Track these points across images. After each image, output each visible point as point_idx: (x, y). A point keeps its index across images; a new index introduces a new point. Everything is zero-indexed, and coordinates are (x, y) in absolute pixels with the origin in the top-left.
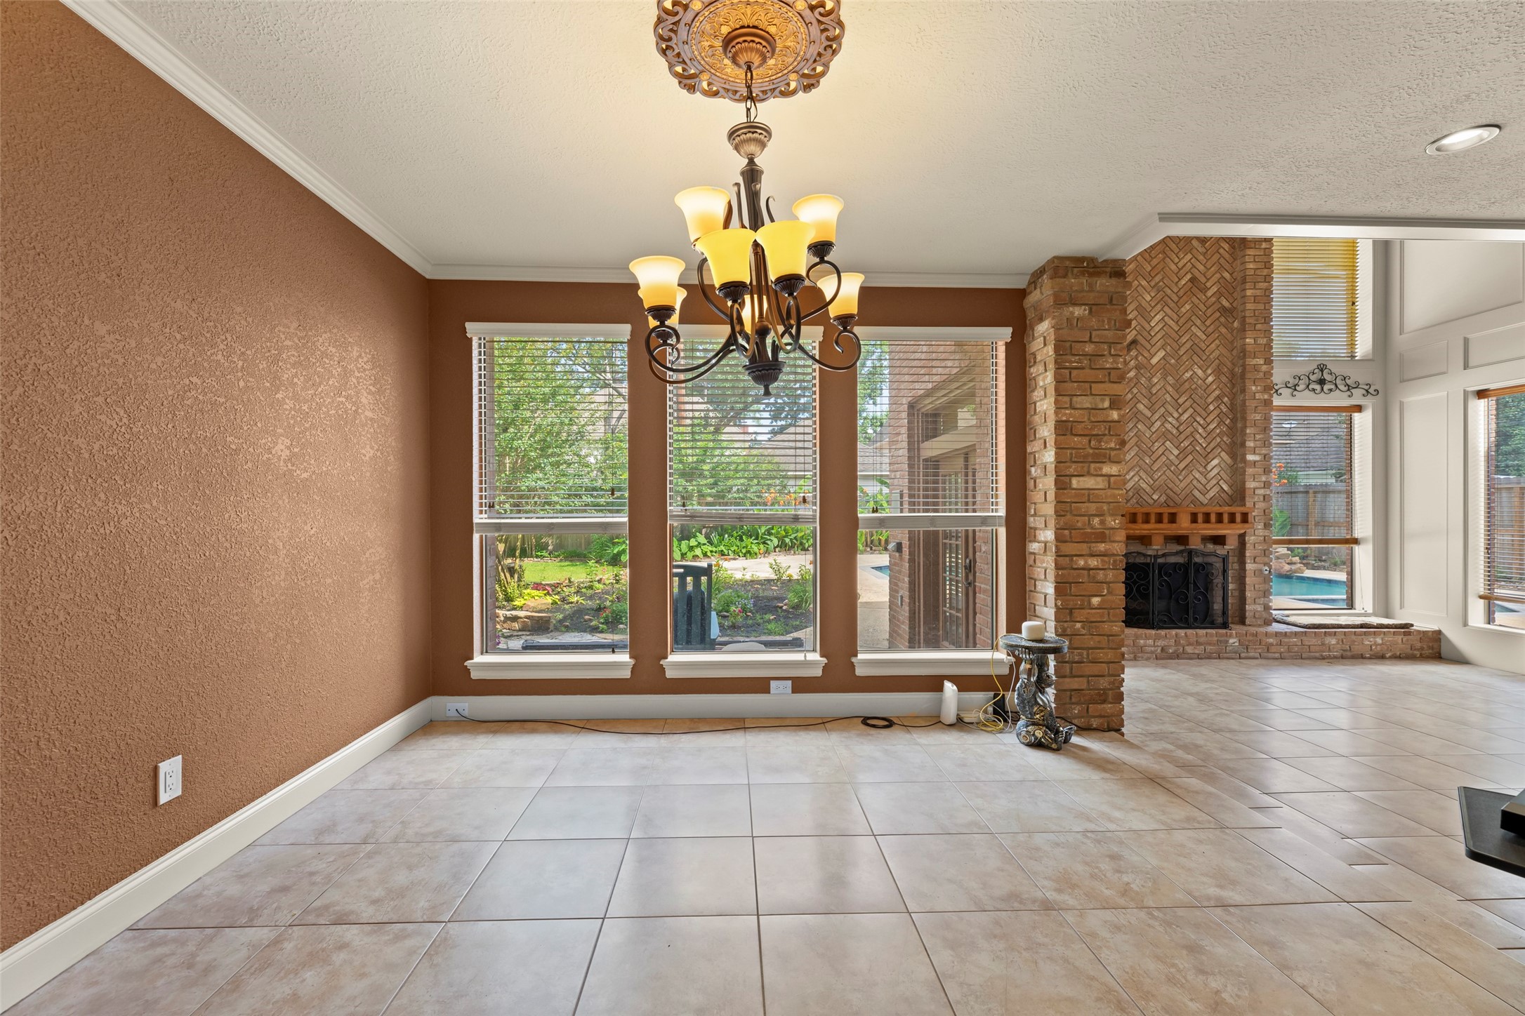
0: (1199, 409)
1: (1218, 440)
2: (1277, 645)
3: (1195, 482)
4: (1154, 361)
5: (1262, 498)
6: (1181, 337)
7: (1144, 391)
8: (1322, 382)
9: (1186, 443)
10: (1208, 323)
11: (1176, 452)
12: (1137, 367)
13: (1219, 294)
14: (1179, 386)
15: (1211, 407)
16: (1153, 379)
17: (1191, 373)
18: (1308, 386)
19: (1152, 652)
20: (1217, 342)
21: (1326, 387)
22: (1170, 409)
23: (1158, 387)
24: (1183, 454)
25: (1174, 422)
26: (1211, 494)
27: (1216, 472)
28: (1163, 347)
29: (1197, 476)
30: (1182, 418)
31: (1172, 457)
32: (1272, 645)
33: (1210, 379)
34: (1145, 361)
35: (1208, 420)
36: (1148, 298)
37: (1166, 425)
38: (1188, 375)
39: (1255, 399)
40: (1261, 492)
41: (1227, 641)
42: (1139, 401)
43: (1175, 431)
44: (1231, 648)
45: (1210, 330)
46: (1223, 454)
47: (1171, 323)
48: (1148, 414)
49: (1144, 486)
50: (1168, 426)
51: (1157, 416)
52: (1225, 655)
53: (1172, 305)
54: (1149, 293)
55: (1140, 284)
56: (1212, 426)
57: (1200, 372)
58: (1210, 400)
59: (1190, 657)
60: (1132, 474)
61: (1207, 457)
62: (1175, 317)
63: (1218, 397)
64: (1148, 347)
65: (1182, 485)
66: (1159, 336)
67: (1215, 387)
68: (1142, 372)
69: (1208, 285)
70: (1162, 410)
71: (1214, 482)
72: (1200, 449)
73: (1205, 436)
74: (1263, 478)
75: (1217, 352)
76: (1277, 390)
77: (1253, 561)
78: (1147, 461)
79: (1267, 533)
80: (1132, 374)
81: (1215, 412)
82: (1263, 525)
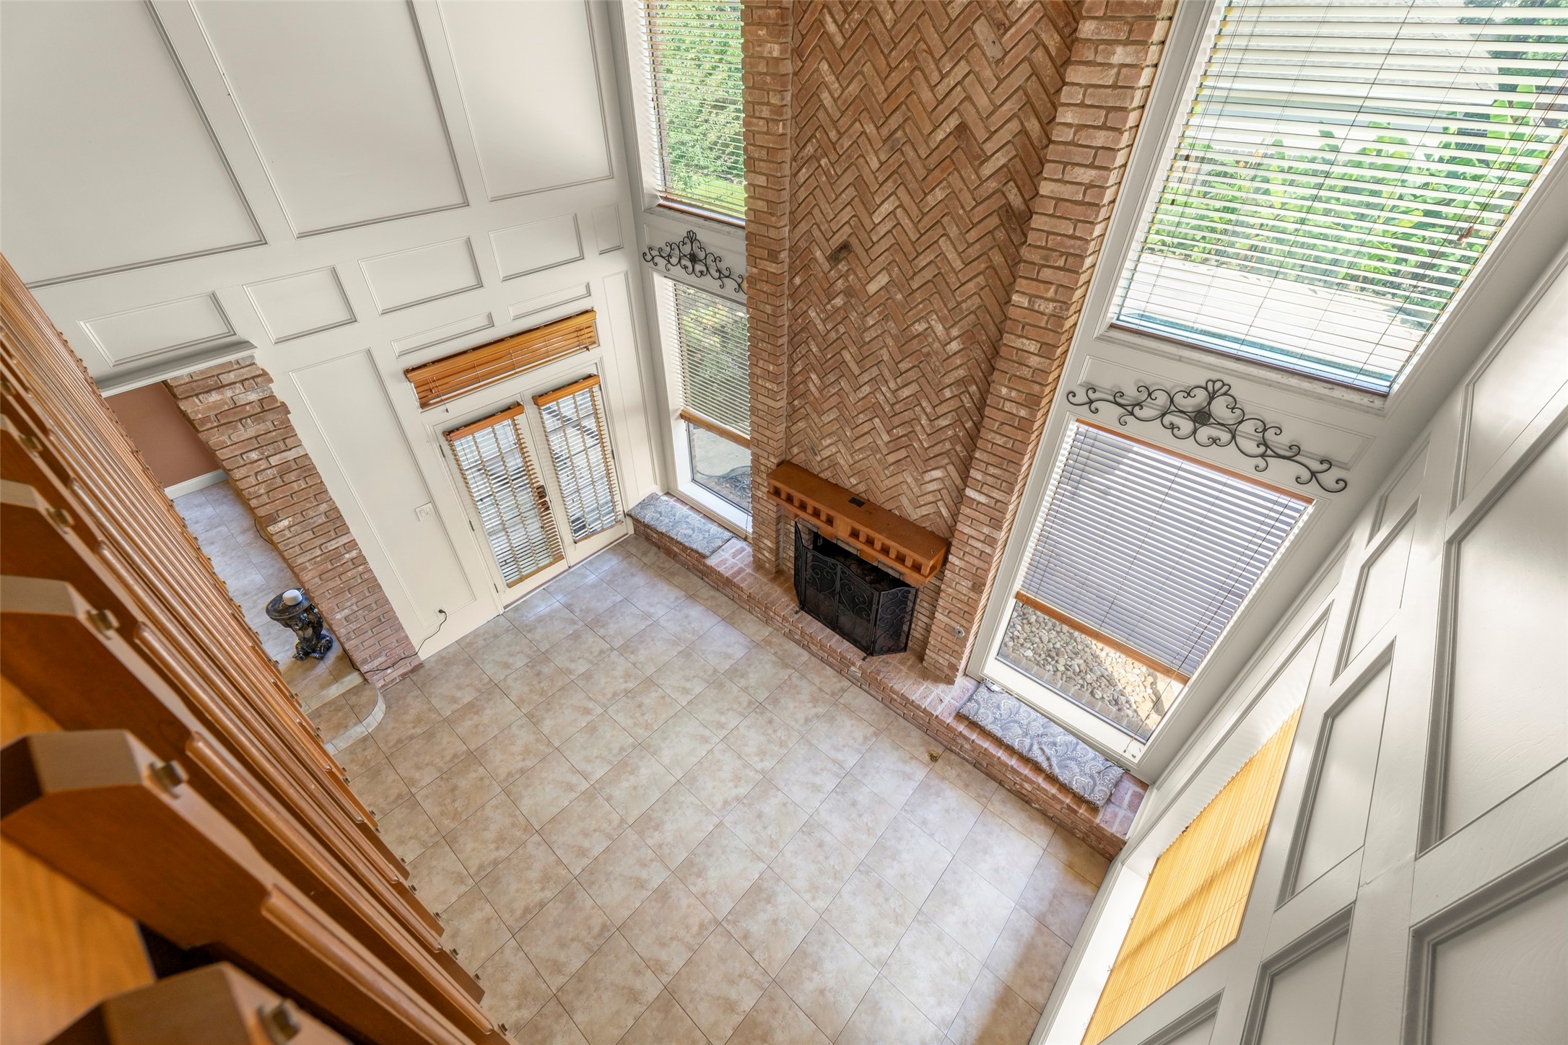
0: (928, 389)
1: (948, 446)
3: (905, 487)
4: (872, 288)
5: (976, 553)
6: (919, 254)
7: (853, 333)
8: (1201, 418)
9: (901, 431)
10: (971, 237)
11: (886, 438)
12: (848, 292)
13: (1006, 172)
14: (905, 339)
15: (948, 393)
16: (868, 318)
17: (925, 326)
18: (1163, 415)
20: (981, 279)
21: (1205, 433)
22: (887, 373)
23: (873, 333)
24: (895, 443)
25: (888, 394)
26: (924, 511)
27: (936, 487)
29: (908, 480)
30: (900, 392)
31: (879, 441)
33: (954, 346)
34: (858, 284)
35: (940, 410)
36: (875, 164)
37: (878, 396)
38: (919, 327)
39: (1003, 409)
40: (979, 545)
42: (845, 347)
43: (887, 408)
45: (974, 252)
46: (951, 468)
47: (906, 222)
48: (857, 371)
49: (842, 462)
50: (880, 398)
51: (866, 377)
52: (846, 675)
53: (913, 185)
54: (876, 153)
55: (864, 133)
56: (943, 422)
57: (939, 328)
58: (948, 381)
60: (829, 441)
61: (927, 462)
62: (915, 212)
63: (960, 382)
64: (865, 258)
65: (890, 483)
66: (884, 245)
67: (959, 362)
68: (853, 301)
69: (990, 147)
70: (875, 371)
71: (930, 498)
72: (919, 447)
73: (929, 432)
74: (986, 530)
75: (976, 300)
76: (1091, 402)
77: (946, 613)
78: (848, 434)
79: (972, 594)
80: (838, 301)
81: (952, 402)
82: (970, 584)
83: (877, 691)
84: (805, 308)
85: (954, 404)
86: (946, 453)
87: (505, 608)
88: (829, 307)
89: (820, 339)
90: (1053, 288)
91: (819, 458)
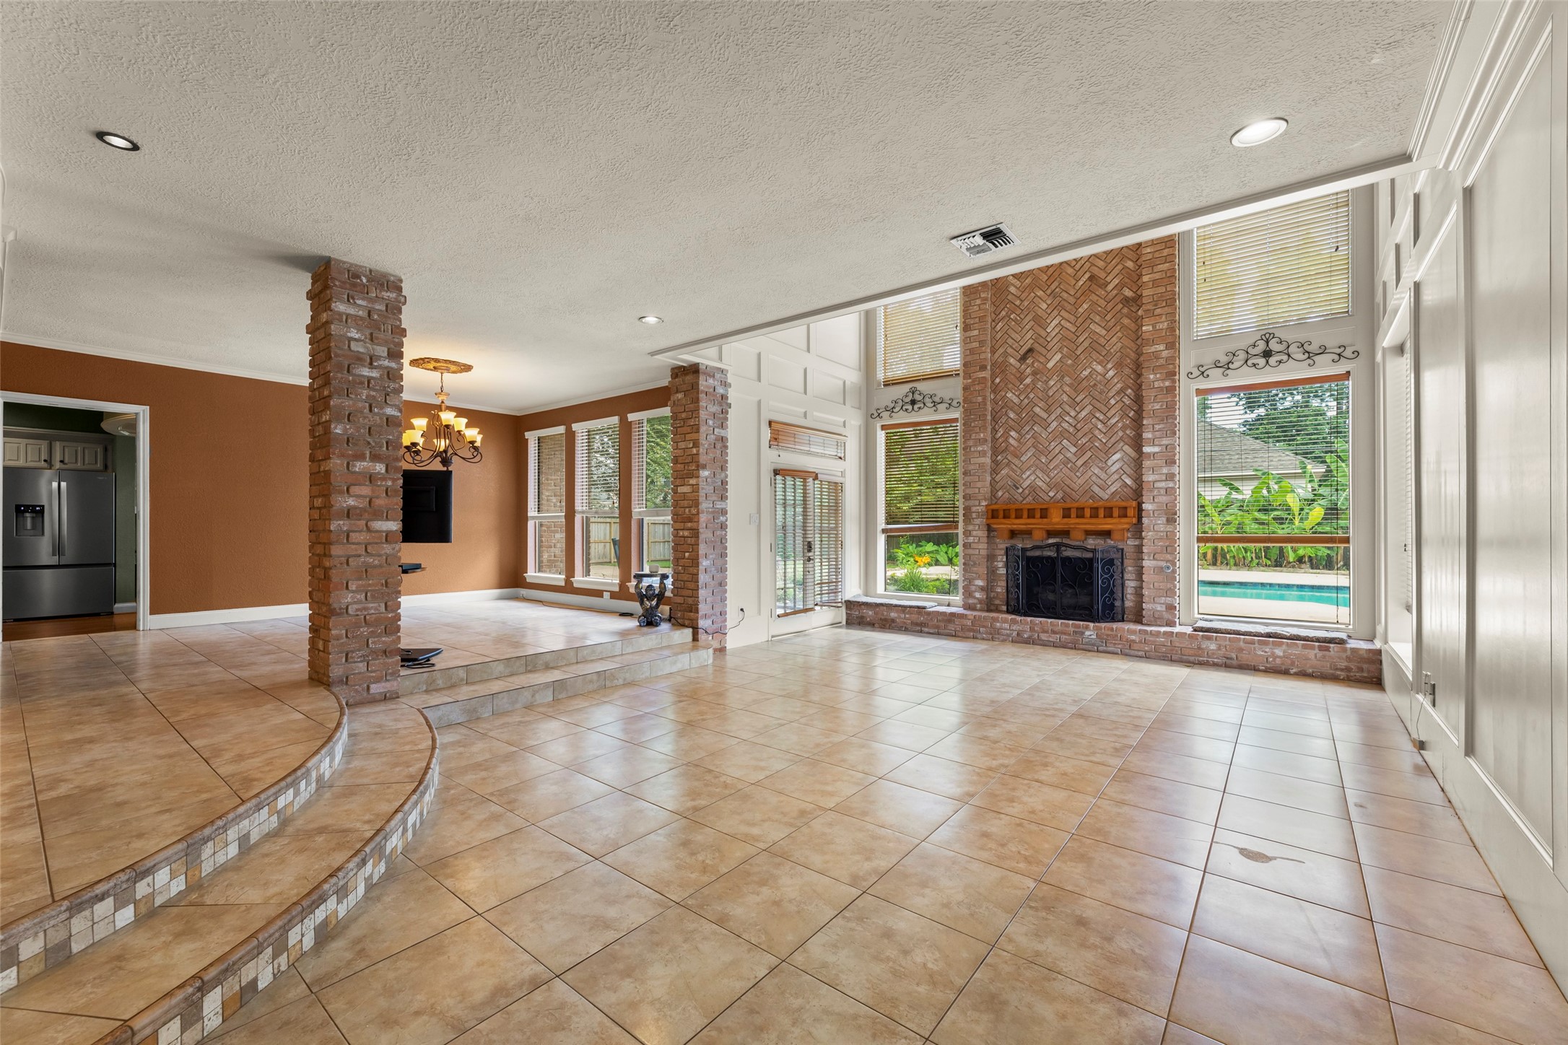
0: (1098, 405)
1: (1120, 434)
3: (1094, 478)
4: (1050, 365)
5: (1163, 492)
6: (1078, 337)
7: (1040, 395)
8: (1267, 354)
9: (1084, 440)
10: (1108, 318)
11: (1073, 450)
12: (1034, 373)
13: (1121, 286)
14: (1077, 386)
15: (1113, 402)
16: (1050, 382)
17: (1089, 370)
18: (1246, 361)
20: (1119, 334)
21: (1273, 360)
22: (1067, 408)
23: (1055, 389)
24: (1081, 451)
25: (1071, 421)
26: (1113, 489)
27: (1118, 467)
28: (1060, 350)
29: (1096, 472)
30: (1079, 415)
31: (1069, 455)
33: (1111, 373)
34: (1041, 366)
35: (1109, 415)
36: (1044, 306)
37: (1063, 425)
38: (1086, 373)
39: (1154, 388)
40: (1163, 485)
41: (1083, 633)
42: (1036, 405)
43: (1071, 430)
44: (1087, 640)
45: (1111, 324)
46: (1126, 448)
47: (1068, 325)
48: (1044, 415)
49: (1040, 484)
50: (1065, 425)
51: (1053, 417)
52: (1081, 646)
53: (1069, 307)
54: (1045, 302)
55: (1037, 295)
56: (1113, 421)
57: (1099, 368)
58: (1111, 394)
59: (1045, 644)
60: (1028, 473)
61: (1108, 452)
62: (1072, 319)
63: (1122, 390)
64: (1044, 351)
65: (1080, 481)
66: (1055, 340)
67: (1116, 381)
68: (1038, 377)
69: (1108, 279)
70: (1059, 410)
71: (1116, 476)
72: (1100, 445)
73: (1105, 431)
74: (1165, 470)
75: (1119, 345)
76: (1203, 373)
77: (1152, 558)
78: (1043, 461)
79: (1169, 528)
80: (1028, 381)
81: (1117, 405)
82: (1164, 519)
83: (1115, 644)
84: (1004, 394)
85: (1118, 406)
86: (1121, 439)
87: (773, 637)
88: (1022, 386)
89: (1016, 408)
90: (1164, 317)
91: (1021, 490)
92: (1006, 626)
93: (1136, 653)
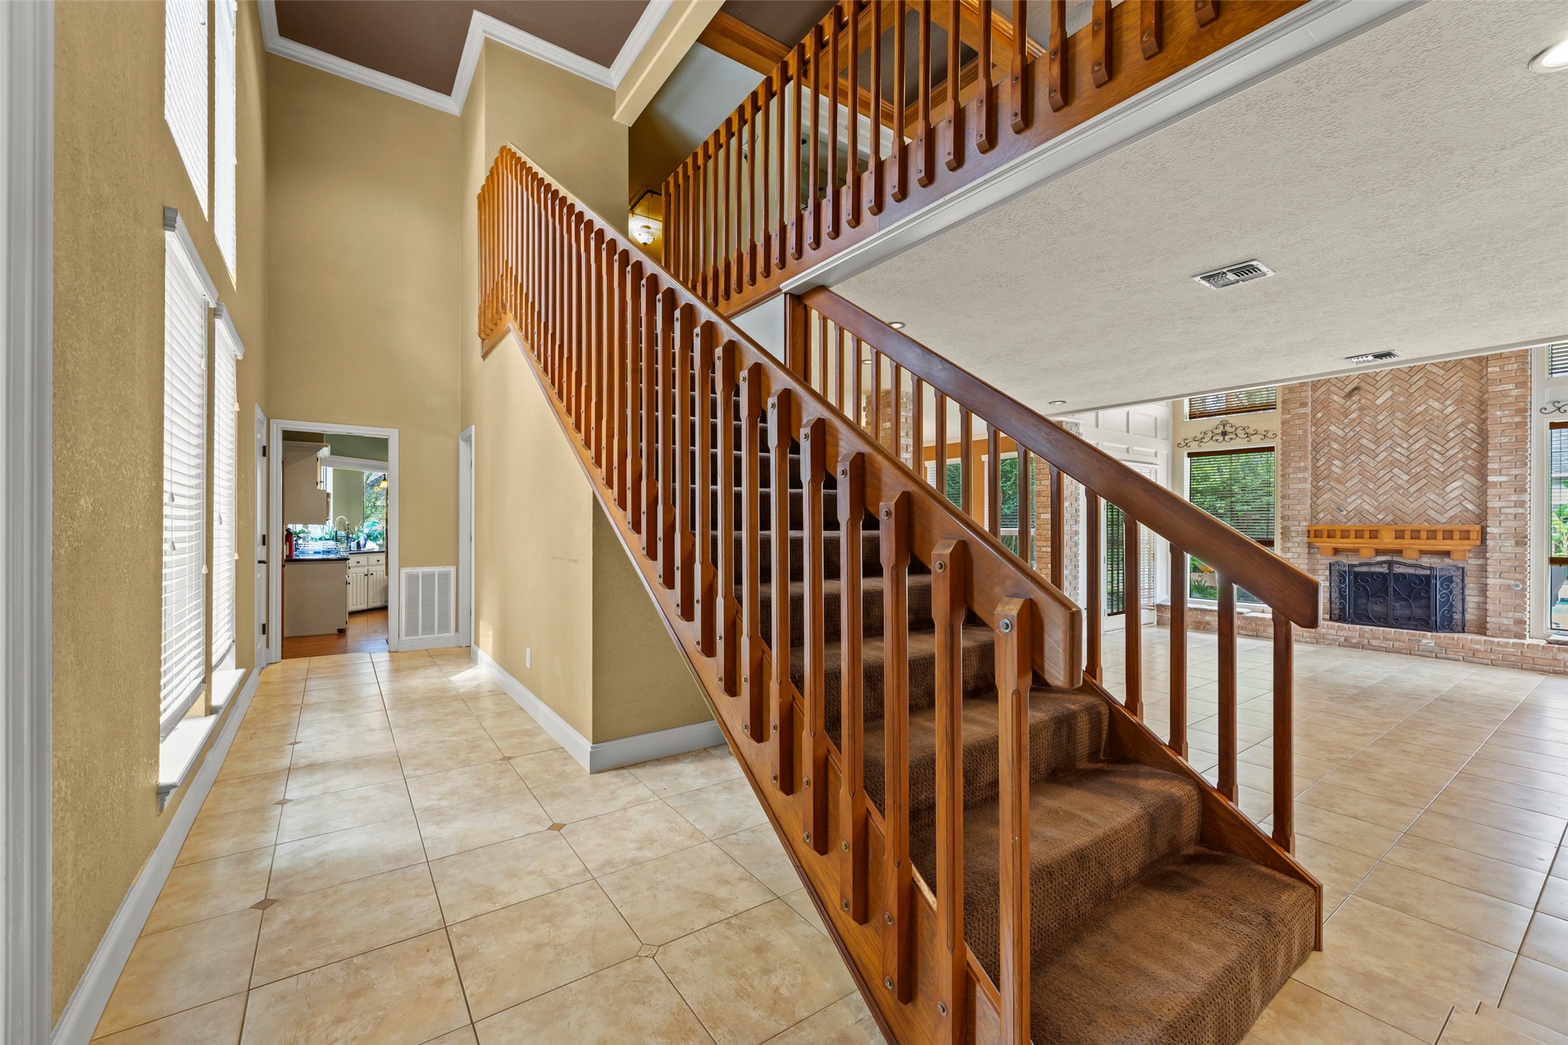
0: (1435, 437)
1: (1461, 464)
2: (1486, 651)
3: (1429, 503)
4: (1379, 402)
5: (1511, 517)
6: (1412, 377)
7: (1368, 428)
9: (1418, 469)
11: (1406, 477)
12: (1361, 409)
14: (1410, 420)
15: (1452, 435)
16: (1379, 417)
17: (1424, 407)
19: (1334, 640)
20: (1461, 374)
22: (1399, 440)
23: (1384, 423)
24: (1415, 478)
25: (1403, 452)
26: (1451, 513)
27: (1458, 493)
28: (1391, 388)
29: (1432, 498)
30: (1413, 447)
31: (1400, 482)
32: (1479, 651)
33: (1450, 409)
34: (1369, 403)
35: (1448, 446)
37: (1394, 455)
38: (1420, 409)
39: (1501, 423)
40: (1511, 511)
41: (1420, 641)
42: (1363, 437)
43: (1403, 460)
44: (1424, 647)
46: (1468, 477)
48: (1373, 446)
49: (1367, 507)
50: (1397, 456)
51: (1382, 448)
52: (1417, 653)
56: (1453, 452)
57: (1436, 405)
58: (1449, 428)
59: (1376, 649)
60: (1353, 498)
61: (1445, 480)
63: (1463, 425)
64: (1373, 390)
65: (1414, 506)
66: (1385, 380)
67: (1456, 416)
68: (1365, 412)
70: (1389, 442)
71: (1455, 502)
72: (1437, 473)
73: (1443, 461)
74: (1514, 498)
75: (1460, 384)
76: (1559, 408)
77: (1498, 576)
78: (1371, 487)
79: (1519, 550)
80: (1354, 415)
81: (1457, 438)
82: (1513, 542)
83: (1456, 652)
84: (1326, 427)
85: (1458, 439)
86: (1462, 468)
88: (1347, 420)
89: (1340, 440)
90: (1513, 360)
91: (1345, 513)
92: (1333, 632)
93: (1481, 661)
